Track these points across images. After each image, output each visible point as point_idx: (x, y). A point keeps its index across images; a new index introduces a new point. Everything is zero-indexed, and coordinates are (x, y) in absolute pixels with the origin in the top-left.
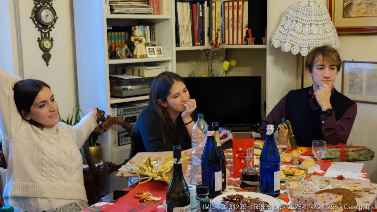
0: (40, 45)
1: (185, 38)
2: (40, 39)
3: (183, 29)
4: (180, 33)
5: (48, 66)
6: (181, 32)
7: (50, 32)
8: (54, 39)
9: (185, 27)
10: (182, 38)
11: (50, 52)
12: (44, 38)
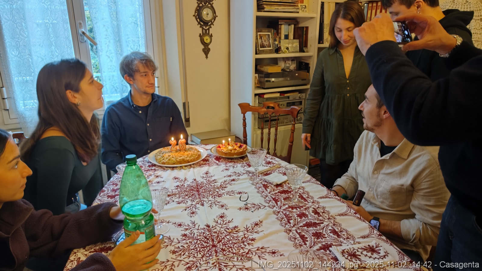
0: (201, 40)
2: (202, 35)
5: (207, 59)
7: (210, 29)
8: (213, 35)
11: (209, 47)
12: (205, 34)
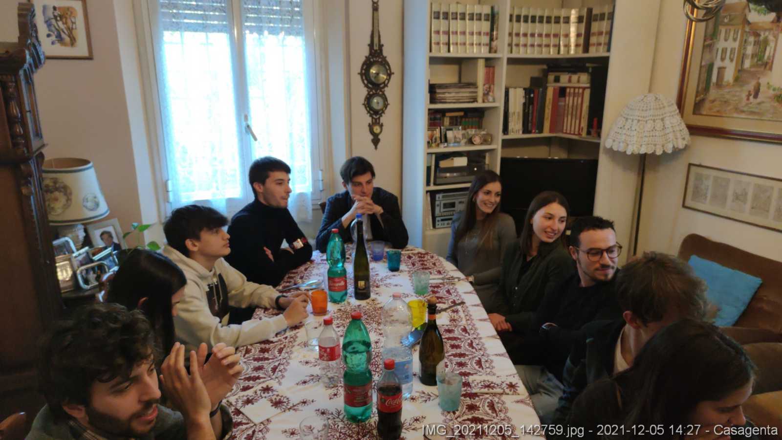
1: (515, 125)
3: (514, 117)
4: (509, 121)
6: (510, 119)
9: (516, 114)
10: (511, 126)
